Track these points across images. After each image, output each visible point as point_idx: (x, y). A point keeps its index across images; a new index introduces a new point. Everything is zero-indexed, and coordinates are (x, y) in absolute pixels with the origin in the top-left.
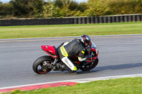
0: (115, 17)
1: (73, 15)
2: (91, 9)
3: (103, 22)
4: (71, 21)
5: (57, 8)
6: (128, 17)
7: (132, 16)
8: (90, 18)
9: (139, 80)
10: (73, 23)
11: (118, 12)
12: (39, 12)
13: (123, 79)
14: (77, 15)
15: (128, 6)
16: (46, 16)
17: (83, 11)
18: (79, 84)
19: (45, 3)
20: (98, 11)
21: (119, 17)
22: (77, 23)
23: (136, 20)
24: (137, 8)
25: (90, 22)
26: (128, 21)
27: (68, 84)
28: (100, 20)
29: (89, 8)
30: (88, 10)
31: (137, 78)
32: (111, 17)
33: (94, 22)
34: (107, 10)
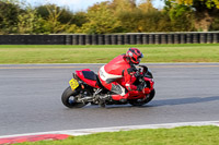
0: (129, 36)
1: (64, 30)
2: (93, 22)
3: (110, 43)
4: (62, 41)
5: (40, 19)
6: (148, 36)
7: (154, 36)
8: (90, 37)
9: (164, 133)
10: (64, 43)
11: (133, 29)
12: (12, 24)
13: (140, 131)
14: (71, 30)
15: (148, 20)
16: (22, 31)
17: (79, 25)
18: (73, 138)
19: (22, 11)
20: (103, 26)
21: (135, 36)
22: (71, 43)
23: (160, 42)
24: (162, 23)
25: (91, 43)
26: (148, 42)
27: (56, 138)
28: (106, 39)
29: (88, 21)
30: (87, 24)
31: (160, 130)
32: (123, 36)
33: (97, 43)
34: (117, 24)
